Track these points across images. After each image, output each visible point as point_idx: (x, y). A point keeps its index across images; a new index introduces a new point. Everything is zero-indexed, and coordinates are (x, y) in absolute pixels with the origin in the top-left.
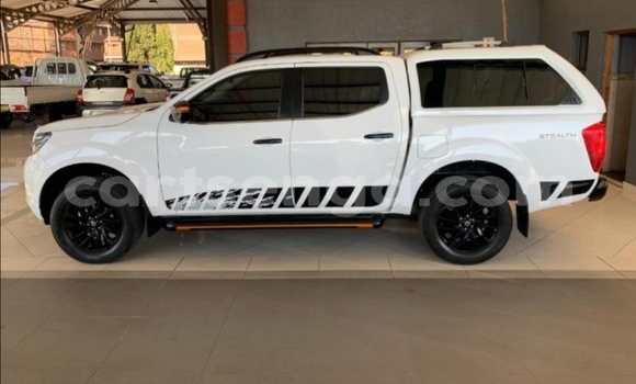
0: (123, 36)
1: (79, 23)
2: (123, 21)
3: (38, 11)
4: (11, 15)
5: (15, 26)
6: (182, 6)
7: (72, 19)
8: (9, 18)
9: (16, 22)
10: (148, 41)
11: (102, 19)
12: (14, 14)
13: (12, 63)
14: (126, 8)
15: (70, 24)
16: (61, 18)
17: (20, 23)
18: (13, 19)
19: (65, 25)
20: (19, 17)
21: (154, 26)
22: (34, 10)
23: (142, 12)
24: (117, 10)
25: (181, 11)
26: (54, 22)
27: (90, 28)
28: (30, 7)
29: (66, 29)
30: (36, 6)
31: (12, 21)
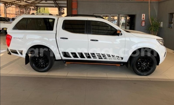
0: (37, 10)
1: (25, 7)
2: (37, 7)
3: (15, 3)
4: (7, 4)
5: (8, 7)
6: (54, 3)
7: (23, 5)
8: (7, 5)
9: (9, 6)
10: (43, 12)
11: (32, 6)
12: (8, 4)
13: (7, 17)
14: (39, 3)
15: (23, 7)
16: (20, 5)
17: (10, 6)
18: (8, 5)
19: (22, 7)
20: (10, 5)
21: (44, 8)
22: (14, 3)
23: (43, 4)
24: (36, 3)
25: (53, 4)
26: (18, 6)
27: (28, 8)
28: (13, 2)
29: (22, 8)
30: (15, 2)
31: (8, 6)
